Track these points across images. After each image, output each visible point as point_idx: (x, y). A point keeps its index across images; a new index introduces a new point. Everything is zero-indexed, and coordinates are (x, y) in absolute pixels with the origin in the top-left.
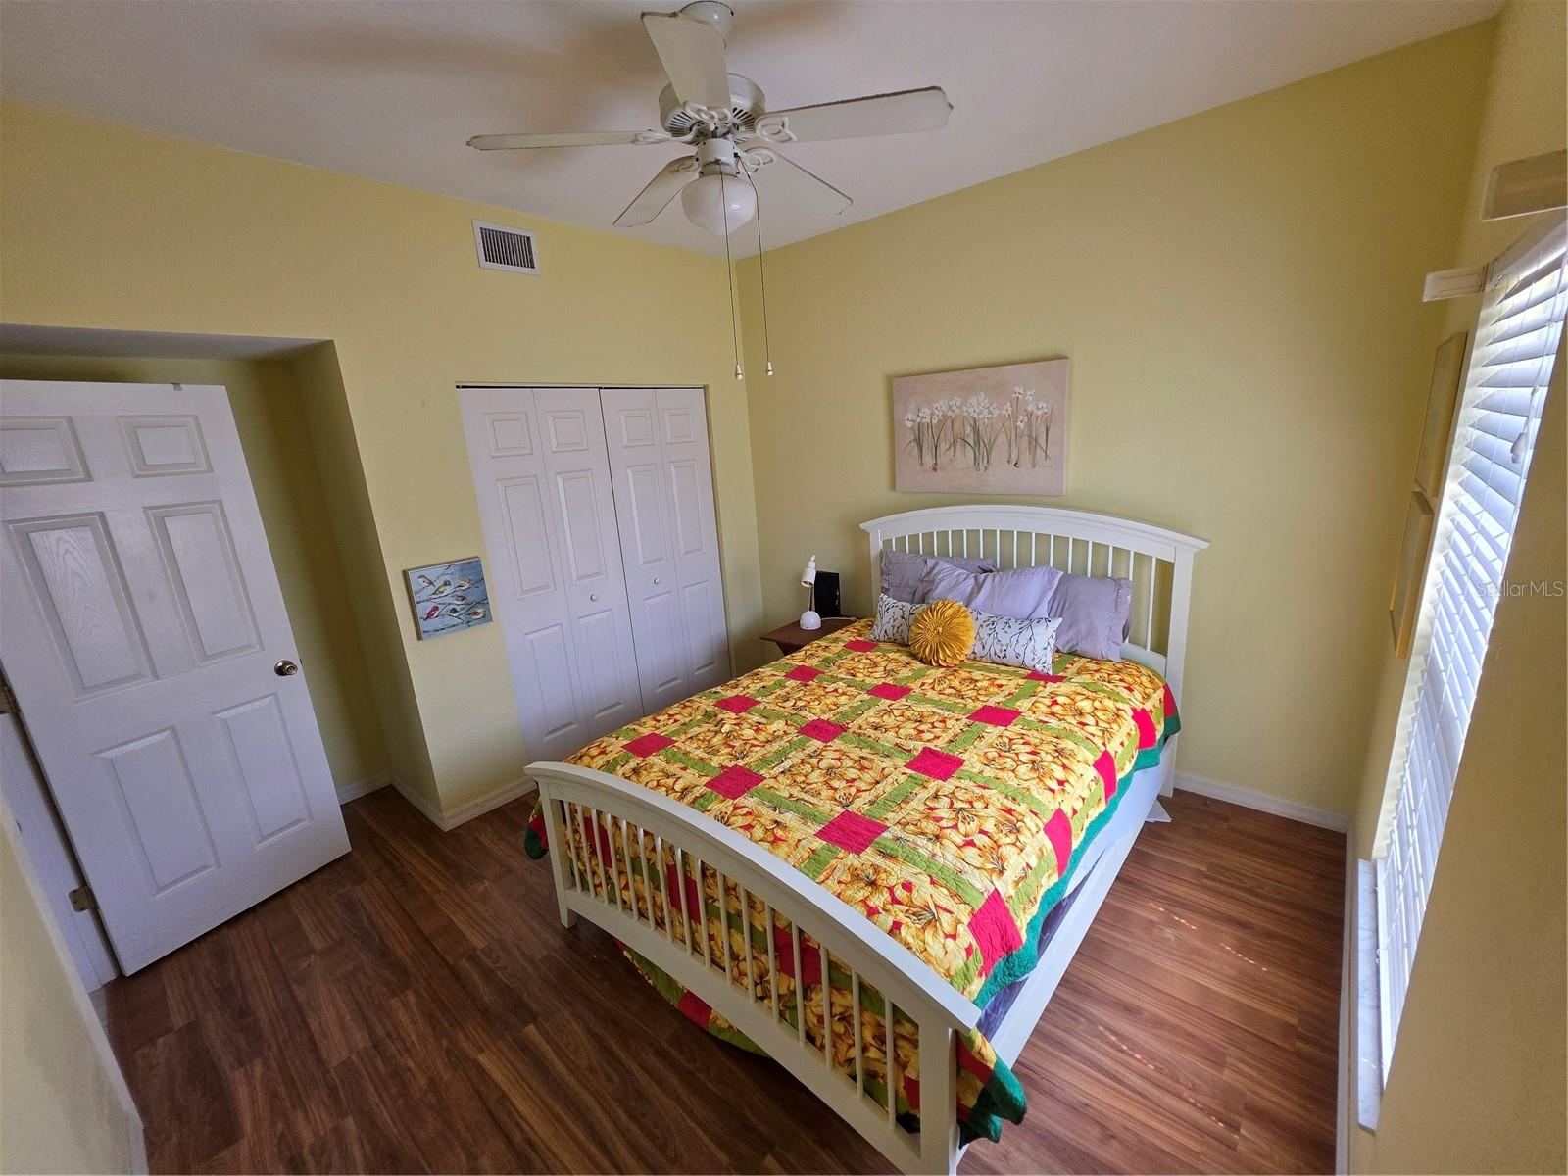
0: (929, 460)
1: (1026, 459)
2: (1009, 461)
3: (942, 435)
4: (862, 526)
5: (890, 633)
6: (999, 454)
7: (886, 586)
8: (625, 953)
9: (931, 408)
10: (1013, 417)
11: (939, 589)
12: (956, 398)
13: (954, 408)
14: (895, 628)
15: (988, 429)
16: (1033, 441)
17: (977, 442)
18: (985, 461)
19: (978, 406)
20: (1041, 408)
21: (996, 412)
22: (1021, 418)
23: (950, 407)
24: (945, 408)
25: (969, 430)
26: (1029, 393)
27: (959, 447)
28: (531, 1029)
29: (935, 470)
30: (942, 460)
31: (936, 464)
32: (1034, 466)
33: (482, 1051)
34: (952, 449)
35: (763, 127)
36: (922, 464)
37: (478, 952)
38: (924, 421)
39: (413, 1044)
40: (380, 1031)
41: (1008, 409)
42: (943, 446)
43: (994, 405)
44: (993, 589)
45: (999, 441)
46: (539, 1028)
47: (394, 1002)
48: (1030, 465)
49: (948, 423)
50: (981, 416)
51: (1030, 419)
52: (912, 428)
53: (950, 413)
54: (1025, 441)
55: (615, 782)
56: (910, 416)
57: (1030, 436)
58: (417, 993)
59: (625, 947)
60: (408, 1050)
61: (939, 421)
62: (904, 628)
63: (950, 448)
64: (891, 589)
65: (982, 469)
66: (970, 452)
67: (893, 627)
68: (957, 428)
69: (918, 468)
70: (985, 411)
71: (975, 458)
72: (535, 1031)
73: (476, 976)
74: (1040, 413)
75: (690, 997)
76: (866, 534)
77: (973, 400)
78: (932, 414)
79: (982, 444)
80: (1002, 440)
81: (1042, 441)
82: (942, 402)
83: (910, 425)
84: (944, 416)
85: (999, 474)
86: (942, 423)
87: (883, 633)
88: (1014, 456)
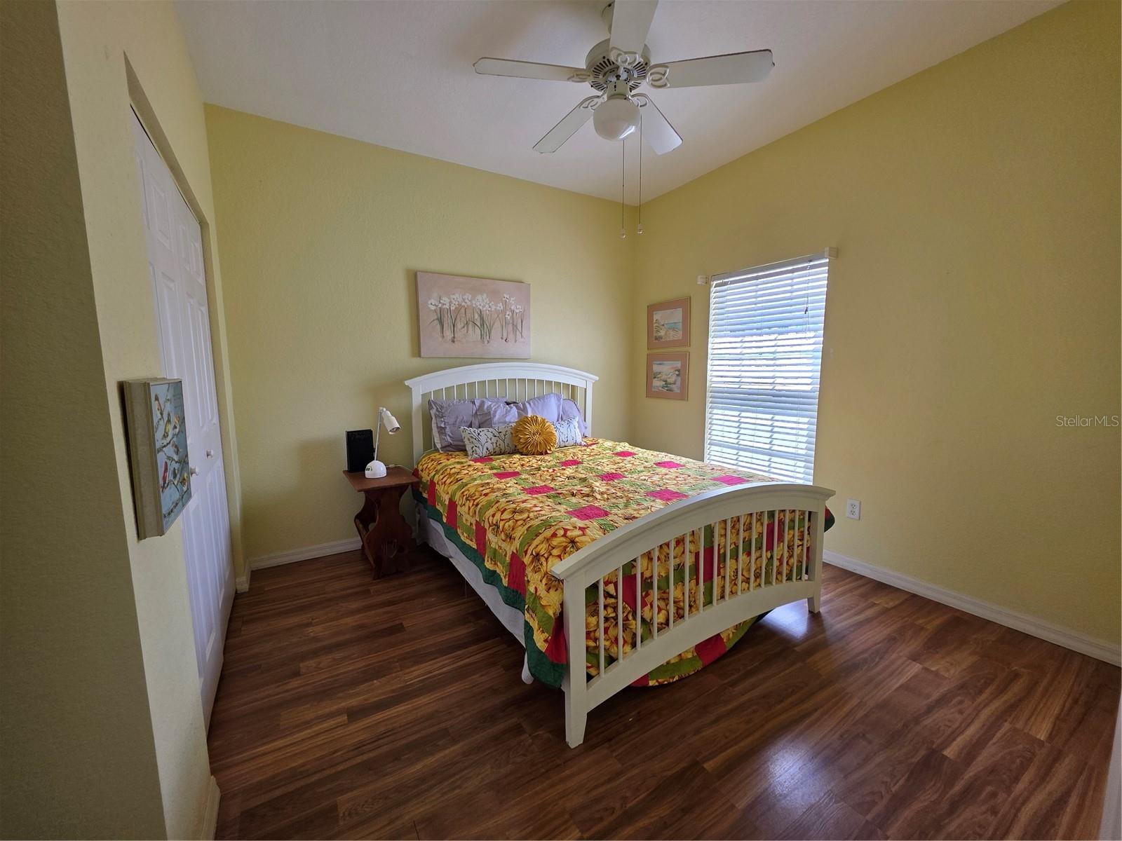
0: (448, 334)
1: (511, 336)
2: (502, 338)
3: (458, 317)
4: (407, 383)
6: (496, 331)
9: (449, 298)
10: (504, 312)
12: (467, 294)
13: (467, 301)
15: (489, 317)
16: (515, 327)
17: (482, 325)
18: (488, 337)
19: (482, 302)
20: (518, 309)
21: (493, 307)
22: (508, 313)
23: (464, 300)
24: (460, 300)
25: (476, 316)
26: (512, 299)
27: (470, 326)
29: (453, 341)
30: (458, 335)
31: (454, 337)
32: (516, 341)
34: (466, 328)
36: (443, 337)
38: (444, 306)
41: (500, 306)
42: (459, 325)
43: (492, 303)
45: (495, 325)
48: (514, 341)
49: (463, 310)
50: (485, 309)
51: (513, 314)
52: (435, 310)
53: (463, 304)
54: (511, 325)
56: (433, 301)
57: (513, 325)
61: (456, 308)
63: (464, 327)
65: (486, 342)
66: (478, 331)
68: (469, 315)
69: (441, 339)
70: (487, 306)
71: (481, 335)
74: (518, 311)
76: (409, 389)
77: (479, 297)
78: (450, 302)
79: (485, 326)
80: (497, 325)
81: (519, 328)
82: (457, 295)
83: (433, 308)
84: (459, 305)
85: (496, 346)
86: (458, 310)
87: (485, 449)
88: (505, 335)
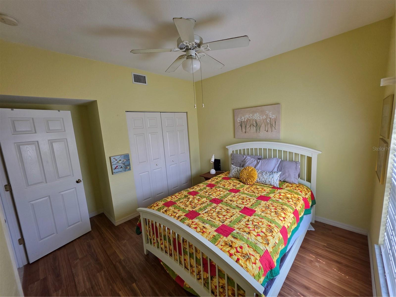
0: (244, 130)
1: (270, 129)
2: (265, 130)
3: (247, 124)
4: (226, 147)
5: (234, 175)
6: (262, 129)
7: (233, 163)
8: (161, 263)
9: (244, 117)
10: (266, 119)
11: (247, 164)
12: (251, 114)
13: (250, 117)
14: (236, 174)
15: (259, 123)
16: (271, 125)
17: (257, 125)
18: (259, 130)
19: (257, 117)
20: (273, 117)
21: (262, 118)
22: (268, 119)
23: (249, 117)
24: (248, 117)
25: (254, 122)
26: (270, 113)
27: (252, 127)
28: (134, 285)
29: (245, 133)
30: (248, 130)
31: (246, 131)
32: (272, 131)
33: (120, 290)
34: (250, 127)
35: (203, 47)
36: (242, 131)
37: (122, 261)
38: (242, 120)
39: (102, 287)
40: (94, 283)
41: (265, 117)
42: (248, 127)
43: (261, 116)
44: (262, 163)
45: (262, 125)
46: (137, 284)
47: (98, 274)
49: (249, 121)
50: (258, 119)
51: (270, 120)
53: (249, 118)
54: (269, 125)
55: (160, 214)
56: (239, 119)
57: (271, 124)
58: (104, 272)
59: (161, 261)
60: (100, 289)
61: (246, 120)
62: (238, 174)
63: (249, 127)
64: (234, 163)
65: (258, 132)
66: (255, 128)
67: (235, 174)
68: (251, 122)
69: (241, 132)
70: (259, 118)
71: (256, 130)
72: (135, 285)
73: (121, 268)
74: (273, 118)
75: (178, 277)
76: (227, 149)
77: (255, 115)
78: (245, 118)
79: (258, 126)
80: (263, 125)
81: (274, 125)
82: (247, 116)
83: (239, 121)
84: (248, 119)
85: (263, 134)
86: (247, 121)
87: (232, 175)
88: (267, 129)
